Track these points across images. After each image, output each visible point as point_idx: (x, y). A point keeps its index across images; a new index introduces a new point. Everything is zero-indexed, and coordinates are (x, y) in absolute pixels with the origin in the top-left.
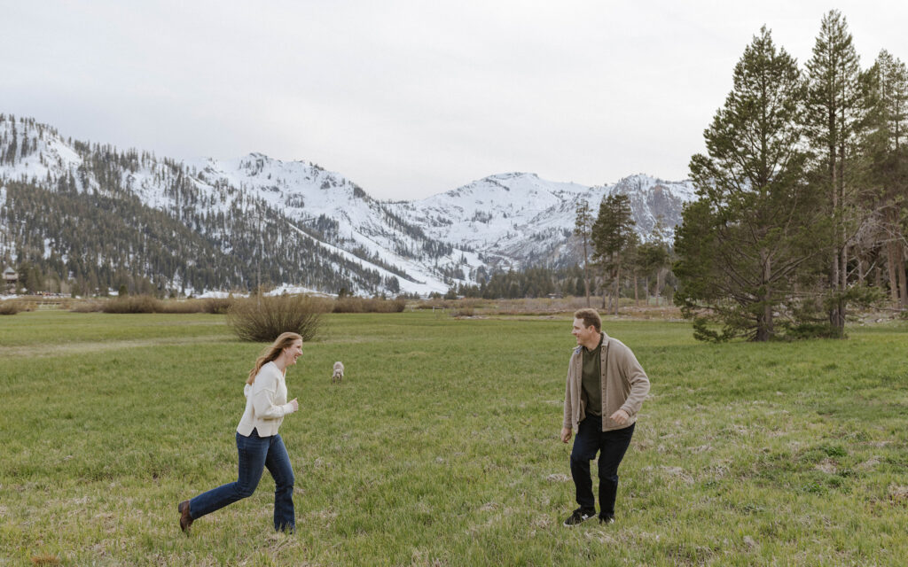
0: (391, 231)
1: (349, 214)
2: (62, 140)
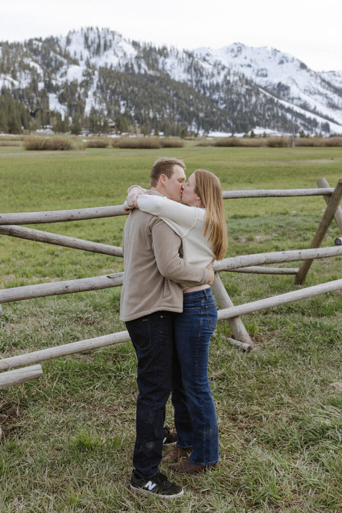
0: (324, 91)
1: (297, 81)
2: (125, 40)
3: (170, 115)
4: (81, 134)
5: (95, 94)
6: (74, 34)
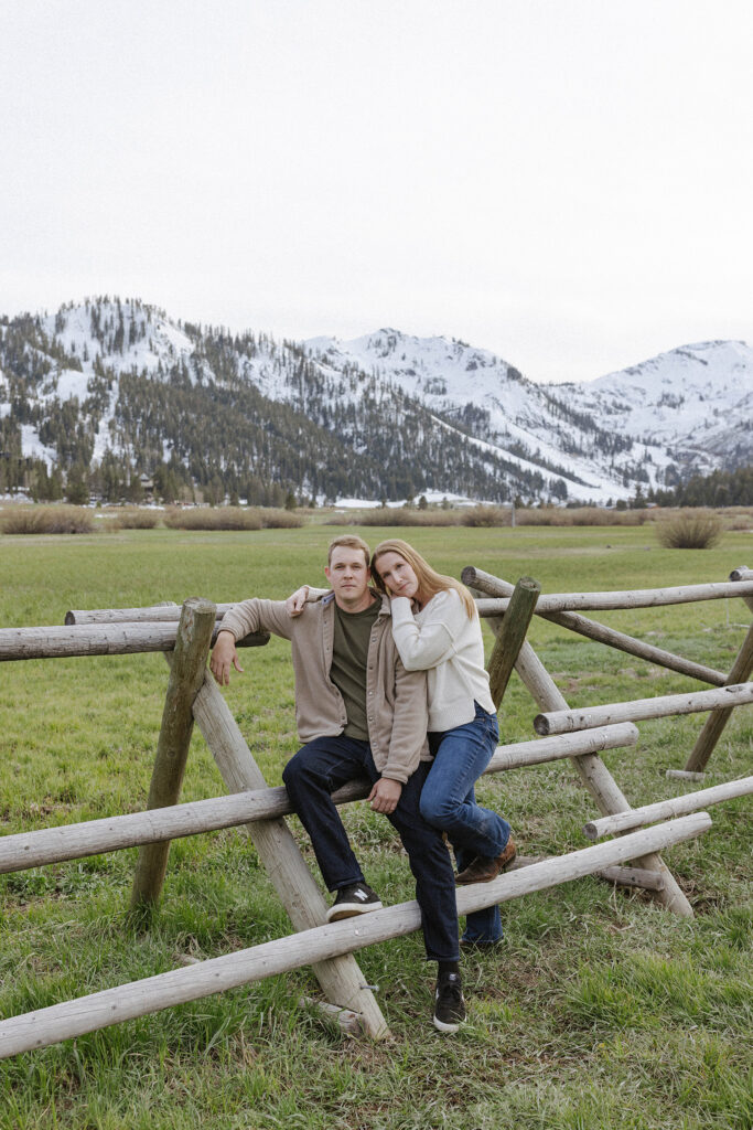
0: (555, 421)
1: (501, 402)
2: (171, 323)
3: (260, 466)
4: (87, 503)
5: (111, 425)
6: (72, 311)
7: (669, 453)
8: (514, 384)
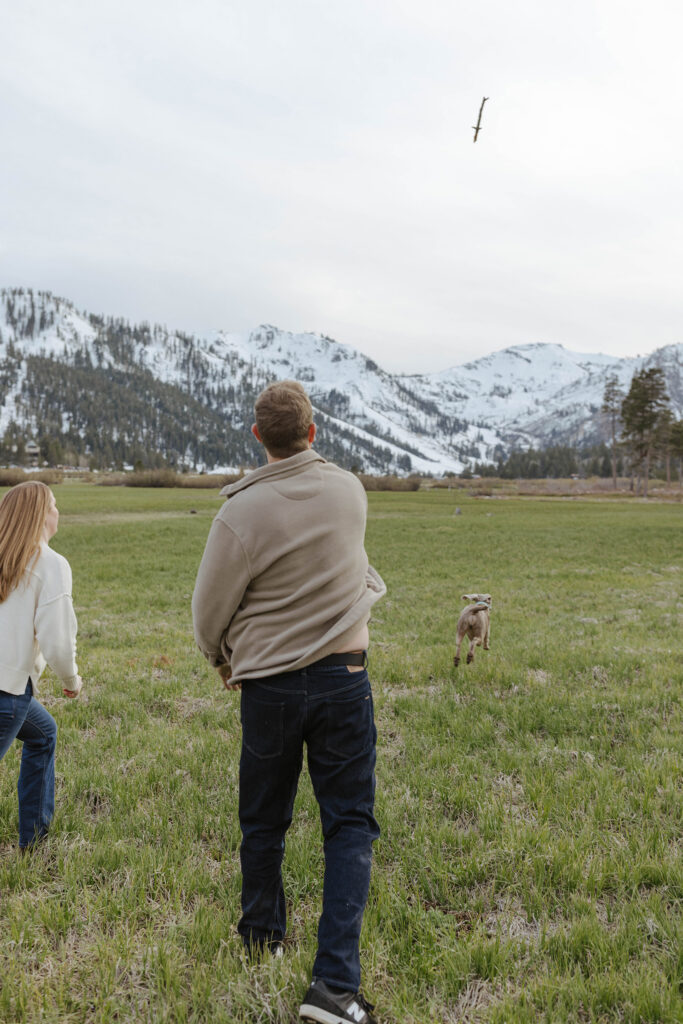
0: (404, 406)
1: (360, 389)
2: (78, 313)
3: (148, 437)
5: (17, 399)
7: (498, 434)
8: (372, 374)
